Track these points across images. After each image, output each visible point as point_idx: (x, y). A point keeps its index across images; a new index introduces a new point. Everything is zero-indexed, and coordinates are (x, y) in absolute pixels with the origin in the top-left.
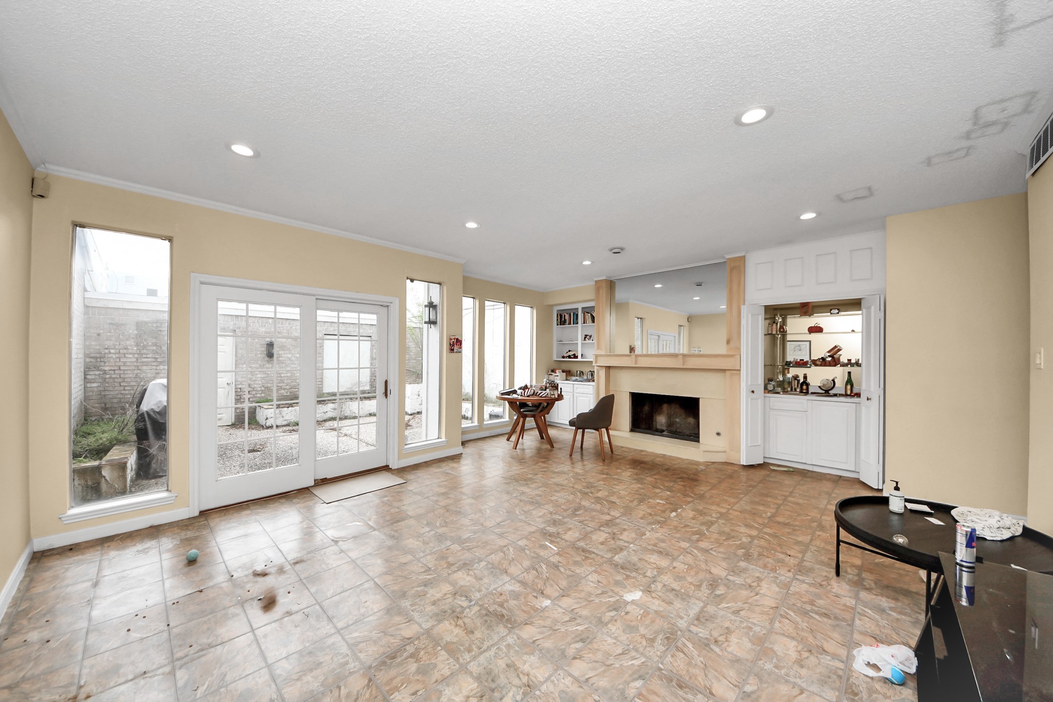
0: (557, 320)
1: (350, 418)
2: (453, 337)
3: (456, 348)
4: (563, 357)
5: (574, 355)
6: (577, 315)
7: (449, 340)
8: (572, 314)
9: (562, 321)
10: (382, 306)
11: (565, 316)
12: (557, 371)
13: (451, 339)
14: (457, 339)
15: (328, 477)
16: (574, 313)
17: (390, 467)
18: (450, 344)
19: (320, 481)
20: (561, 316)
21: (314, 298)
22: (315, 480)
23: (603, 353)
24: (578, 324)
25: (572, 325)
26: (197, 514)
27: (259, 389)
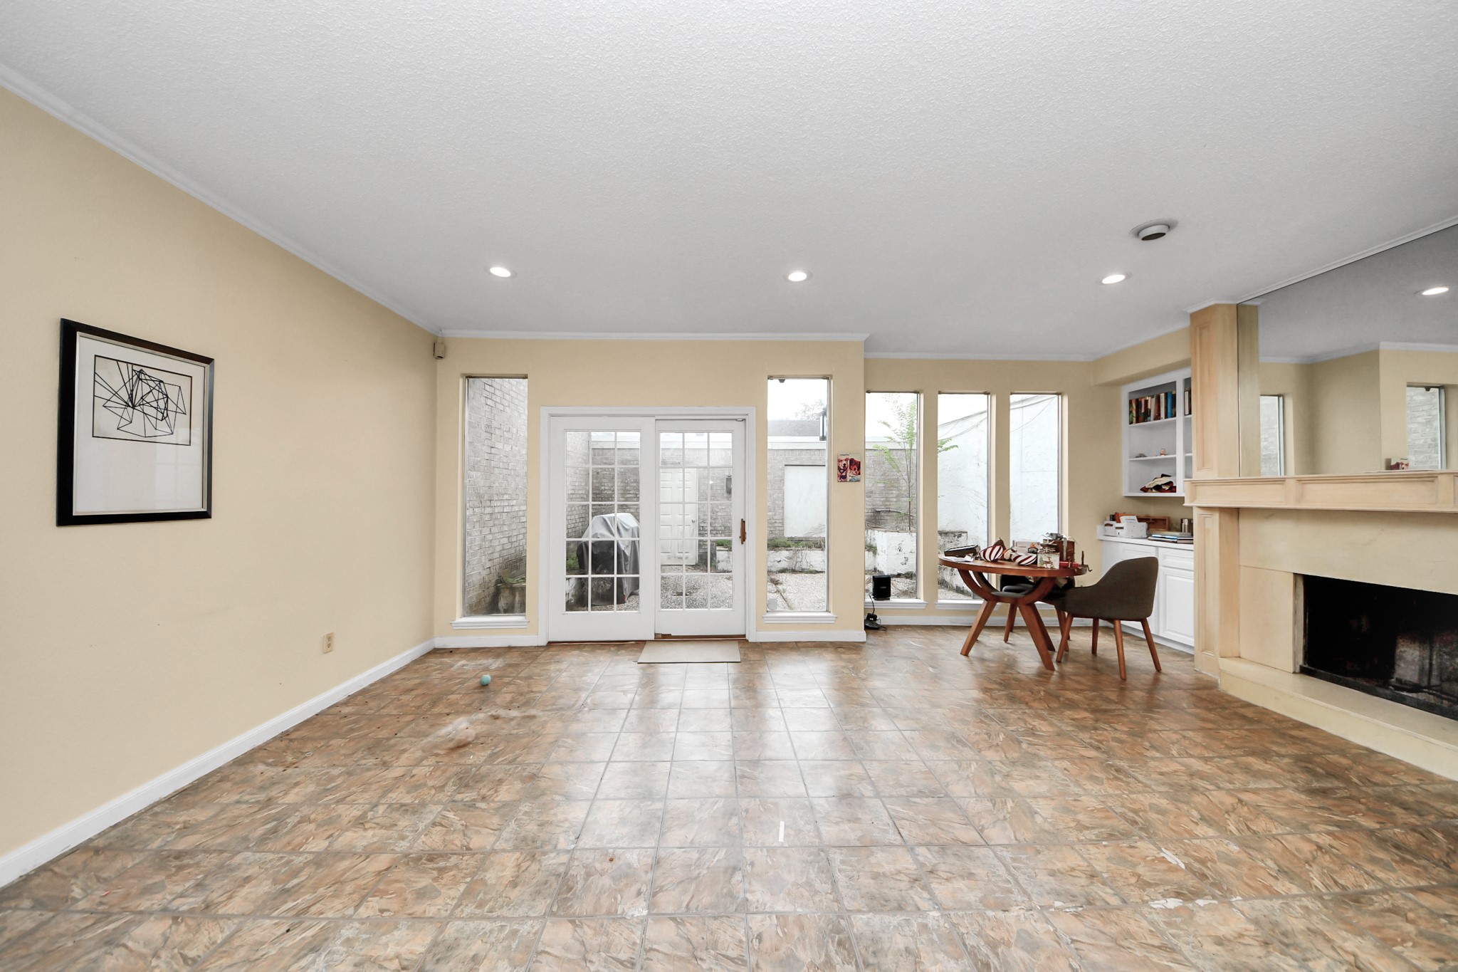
0: (1131, 412)
1: (807, 573)
2: (844, 458)
3: (850, 474)
4: (1145, 490)
5: (1170, 483)
6: (1174, 397)
7: (837, 461)
8: (1162, 396)
9: (1140, 413)
10: (736, 420)
11: (1146, 402)
12: (1122, 518)
13: (840, 461)
14: (852, 461)
15: (672, 635)
16: (1166, 395)
17: (747, 638)
18: (839, 469)
19: (660, 636)
20: (1138, 403)
21: (654, 419)
22: (655, 634)
23: (1213, 476)
24: (1175, 416)
25: (1163, 420)
26: (544, 643)
27: (719, 528)
